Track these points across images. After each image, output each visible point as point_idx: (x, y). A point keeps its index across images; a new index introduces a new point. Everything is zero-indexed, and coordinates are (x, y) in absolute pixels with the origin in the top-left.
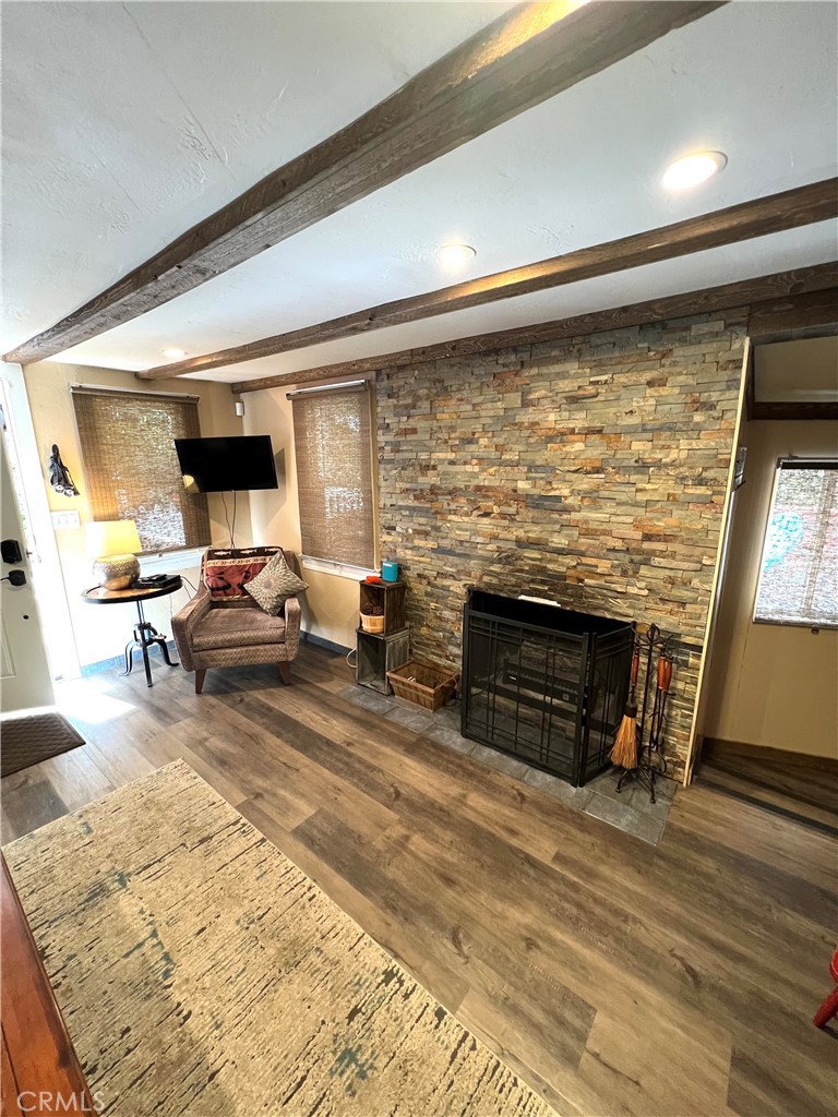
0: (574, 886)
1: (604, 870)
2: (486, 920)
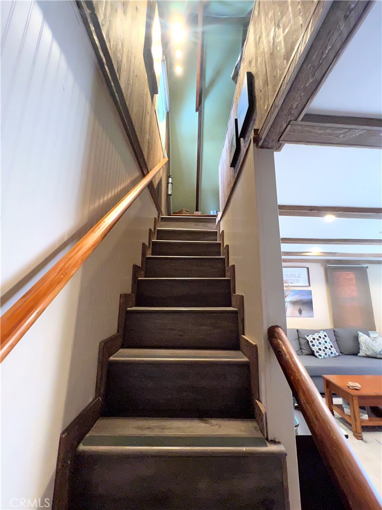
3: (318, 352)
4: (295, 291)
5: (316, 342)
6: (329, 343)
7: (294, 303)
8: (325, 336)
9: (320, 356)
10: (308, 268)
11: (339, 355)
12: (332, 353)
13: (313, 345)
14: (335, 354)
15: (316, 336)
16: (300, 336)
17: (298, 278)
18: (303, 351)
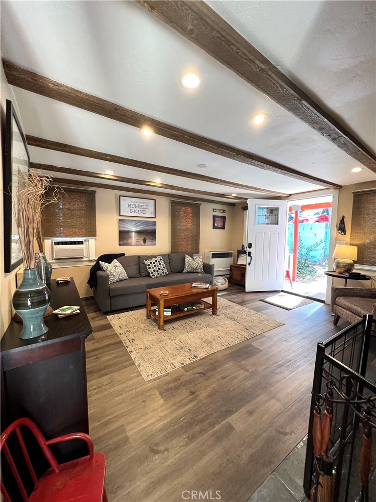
0: (212, 425)
1: (219, 450)
2: (206, 383)
3: (152, 273)
4: (142, 221)
5: (152, 265)
6: (163, 265)
7: (139, 233)
8: (161, 260)
9: (154, 275)
10: (155, 200)
11: (169, 274)
12: (163, 273)
13: (150, 268)
14: (166, 273)
15: (153, 260)
16: (140, 262)
17: (145, 210)
18: (142, 274)
